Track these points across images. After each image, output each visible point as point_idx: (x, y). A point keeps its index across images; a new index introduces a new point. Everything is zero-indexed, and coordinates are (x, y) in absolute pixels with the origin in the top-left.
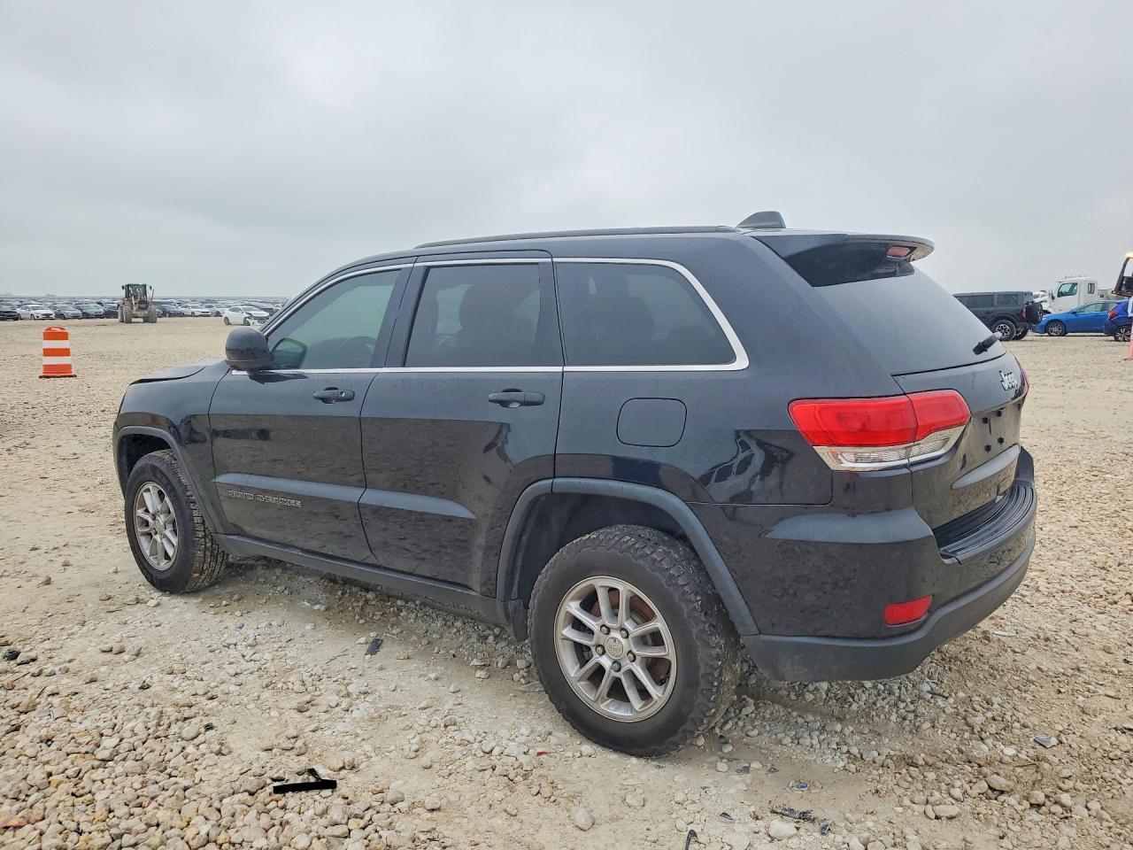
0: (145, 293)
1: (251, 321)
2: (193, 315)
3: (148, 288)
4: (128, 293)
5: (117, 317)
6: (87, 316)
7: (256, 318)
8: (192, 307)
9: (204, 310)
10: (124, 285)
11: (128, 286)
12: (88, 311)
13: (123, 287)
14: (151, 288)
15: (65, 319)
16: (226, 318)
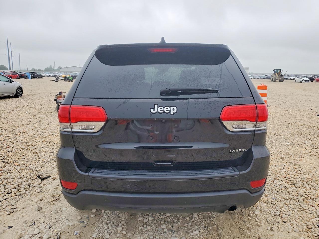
0: (280, 72)
1: (303, 81)
2: (290, 79)
3: (281, 70)
4: (275, 72)
5: (270, 79)
6: (261, 78)
7: (304, 80)
8: (291, 77)
9: (294, 78)
10: (274, 69)
11: (275, 70)
12: (261, 77)
13: (273, 70)
14: (282, 70)
15: (255, 79)
16: (296, 80)
